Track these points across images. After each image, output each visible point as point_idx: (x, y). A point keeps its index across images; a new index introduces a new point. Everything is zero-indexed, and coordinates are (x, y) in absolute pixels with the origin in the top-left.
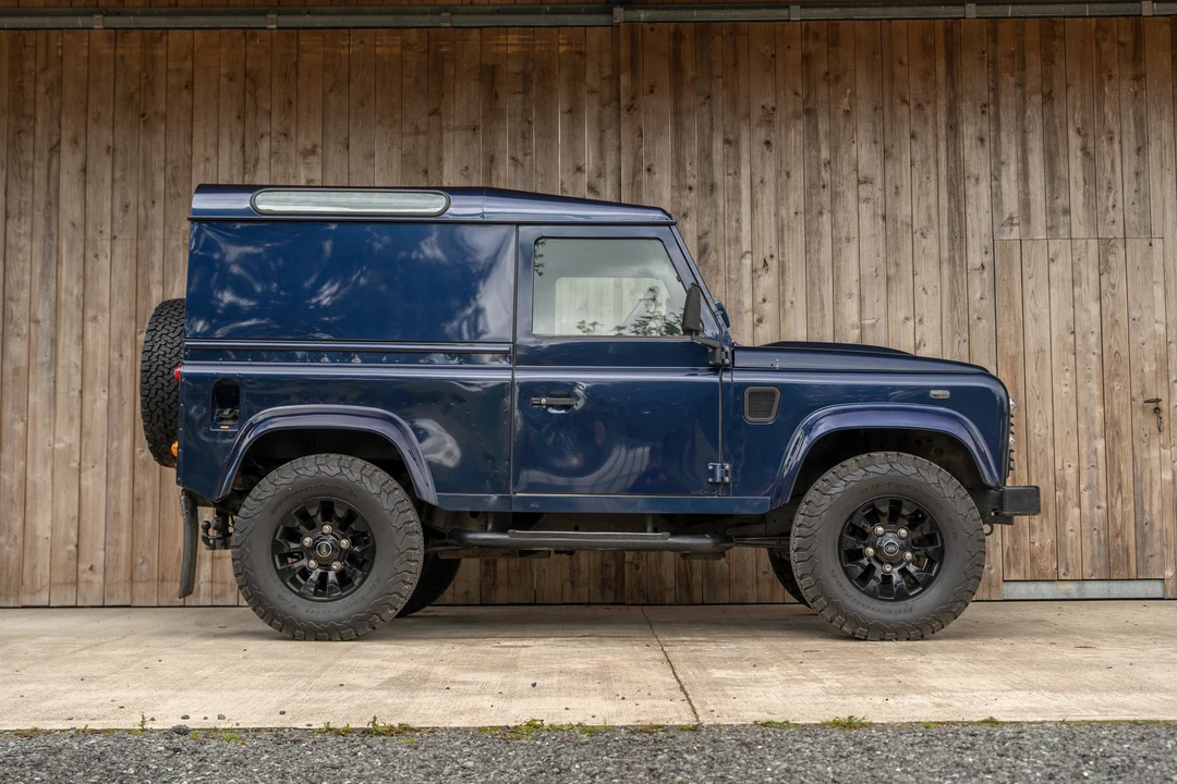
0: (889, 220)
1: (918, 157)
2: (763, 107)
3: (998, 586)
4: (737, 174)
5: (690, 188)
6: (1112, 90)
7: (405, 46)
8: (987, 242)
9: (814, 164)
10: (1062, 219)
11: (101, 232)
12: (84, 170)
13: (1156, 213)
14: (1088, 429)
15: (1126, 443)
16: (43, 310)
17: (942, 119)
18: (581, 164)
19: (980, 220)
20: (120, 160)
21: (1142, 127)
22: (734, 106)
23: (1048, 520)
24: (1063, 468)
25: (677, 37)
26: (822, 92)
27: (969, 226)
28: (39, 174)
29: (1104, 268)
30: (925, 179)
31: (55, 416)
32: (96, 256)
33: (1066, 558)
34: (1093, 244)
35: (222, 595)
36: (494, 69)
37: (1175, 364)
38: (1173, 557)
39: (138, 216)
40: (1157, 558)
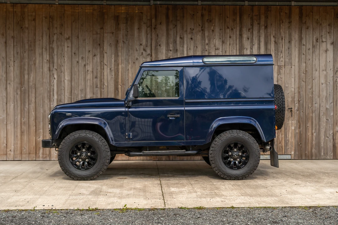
1: (231, 43)
2: (190, 29)
4: (183, 47)
5: (171, 50)
6: (283, 25)
7: (94, 10)
9: (204, 44)
11: (11, 60)
12: (6, 43)
13: (293, 59)
17: (238, 33)
18: (141, 43)
20: (15, 40)
21: (290, 36)
22: (183, 28)
25: (168, 9)
26: (206, 25)
29: (279, 73)
30: (233, 49)
32: (10, 66)
34: (276, 67)
35: (46, 157)
36: (118, 17)
37: (296, 99)
38: (294, 149)
39: (21, 56)
40: (290, 149)
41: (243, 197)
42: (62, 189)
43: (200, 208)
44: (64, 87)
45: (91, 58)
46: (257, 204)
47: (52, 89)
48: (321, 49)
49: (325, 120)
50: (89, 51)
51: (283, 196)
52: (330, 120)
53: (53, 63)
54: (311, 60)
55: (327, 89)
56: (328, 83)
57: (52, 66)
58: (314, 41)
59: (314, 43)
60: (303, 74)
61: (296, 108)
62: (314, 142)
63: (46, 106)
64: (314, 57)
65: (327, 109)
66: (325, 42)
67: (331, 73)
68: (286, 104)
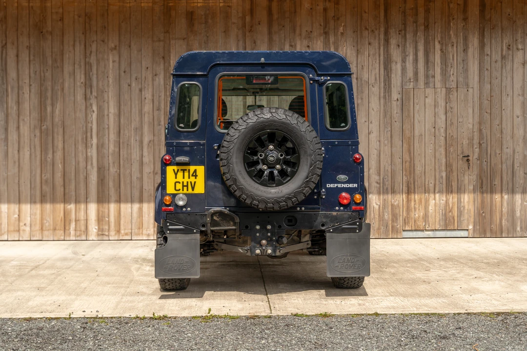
0: (359, 80)
1: (371, 53)
2: (307, 31)
3: (401, 232)
6: (454, 24)
7: (154, 3)
8: (400, 89)
10: (431, 80)
11: (25, 83)
12: (17, 56)
13: (470, 77)
14: (439, 168)
17: (382, 36)
19: (397, 80)
20: (32, 52)
21: (466, 40)
22: (294, 31)
23: (421, 206)
24: (428, 184)
25: (271, 0)
26: (332, 23)
27: (392, 82)
29: (448, 100)
30: (374, 62)
31: (8, 161)
32: (23, 93)
33: (429, 221)
34: (444, 90)
35: (80, 235)
36: (192, 13)
37: (476, 141)
38: (472, 220)
39: (41, 76)
40: (466, 221)
41: (392, 298)
42: (109, 286)
43: (325, 315)
44: (108, 125)
45: (150, 79)
46: (415, 309)
47: (89, 128)
48: (516, 60)
49: (523, 174)
50: (147, 68)
51: (456, 296)
53: (91, 87)
54: (499, 78)
55: (525, 126)
57: (89, 92)
58: (505, 48)
59: (504, 53)
60: (486, 102)
61: (476, 156)
62: (505, 210)
63: (80, 154)
64: (504, 74)
65: (525, 156)
66: (522, 49)
68: (459, 148)
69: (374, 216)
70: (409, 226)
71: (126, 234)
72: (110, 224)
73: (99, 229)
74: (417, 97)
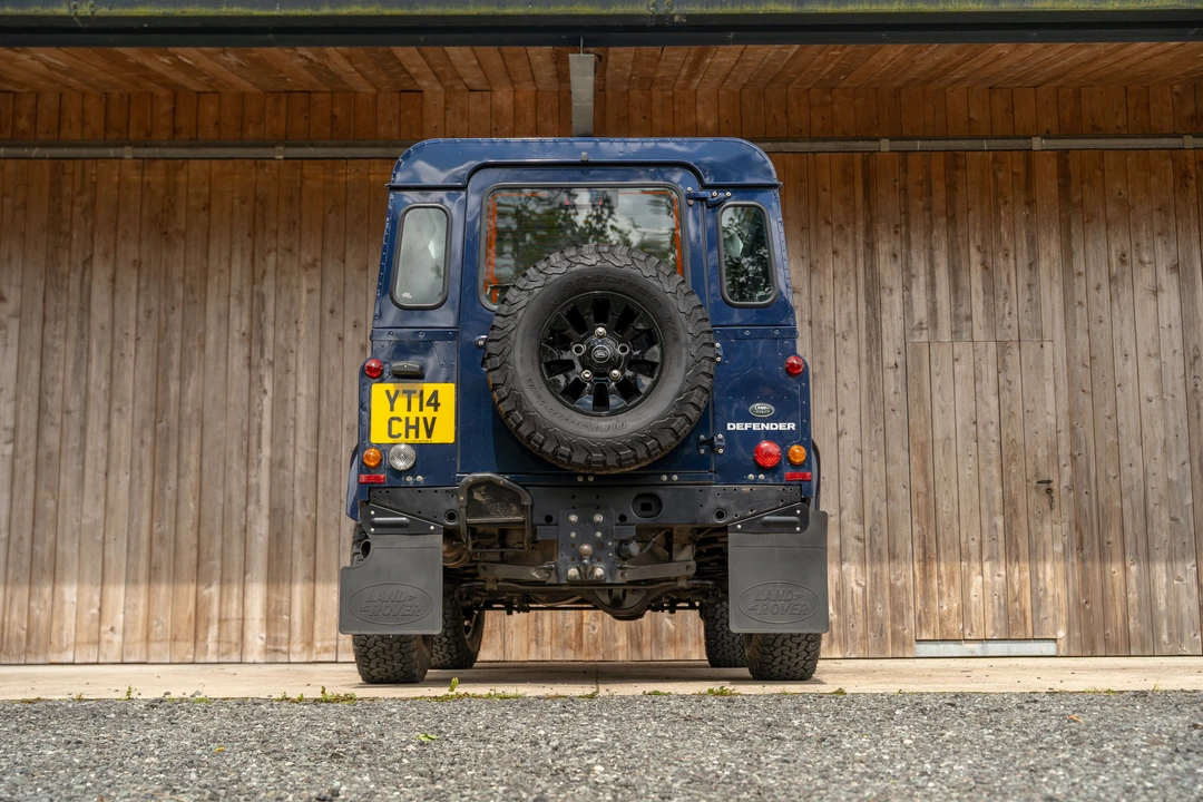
0: (815, 325)
1: (839, 271)
3: (911, 644)
6: (1007, 213)
8: (900, 344)
10: (965, 325)
11: (127, 334)
12: (113, 280)
13: (1046, 319)
14: (988, 508)
15: (1023, 520)
16: (74, 403)
17: (860, 238)
19: (893, 325)
20: (144, 272)
21: (1034, 246)
23: (954, 587)
24: (967, 542)
27: (884, 330)
28: (74, 284)
29: (1002, 367)
30: (845, 290)
31: (83, 496)
32: (122, 355)
33: (970, 620)
34: (992, 346)
35: (228, 653)
37: (1064, 450)
38: (1064, 619)
39: (159, 321)
40: (1050, 621)
44: (294, 420)
47: (255, 426)
48: (1139, 285)
49: (1168, 520)
52: (1182, 520)
53: (262, 341)
54: (1107, 320)
55: (1165, 419)
56: (1170, 398)
57: (259, 353)
58: (1114, 259)
59: (1114, 269)
60: (1081, 370)
61: (1066, 481)
62: (1133, 597)
63: (235, 481)
64: (1116, 314)
65: (1170, 482)
66: (1150, 263)
67: (1175, 365)
68: (1030, 466)
69: (853, 608)
70: (928, 631)
71: (326, 650)
72: (293, 627)
73: (269, 639)
74: (937, 360)
